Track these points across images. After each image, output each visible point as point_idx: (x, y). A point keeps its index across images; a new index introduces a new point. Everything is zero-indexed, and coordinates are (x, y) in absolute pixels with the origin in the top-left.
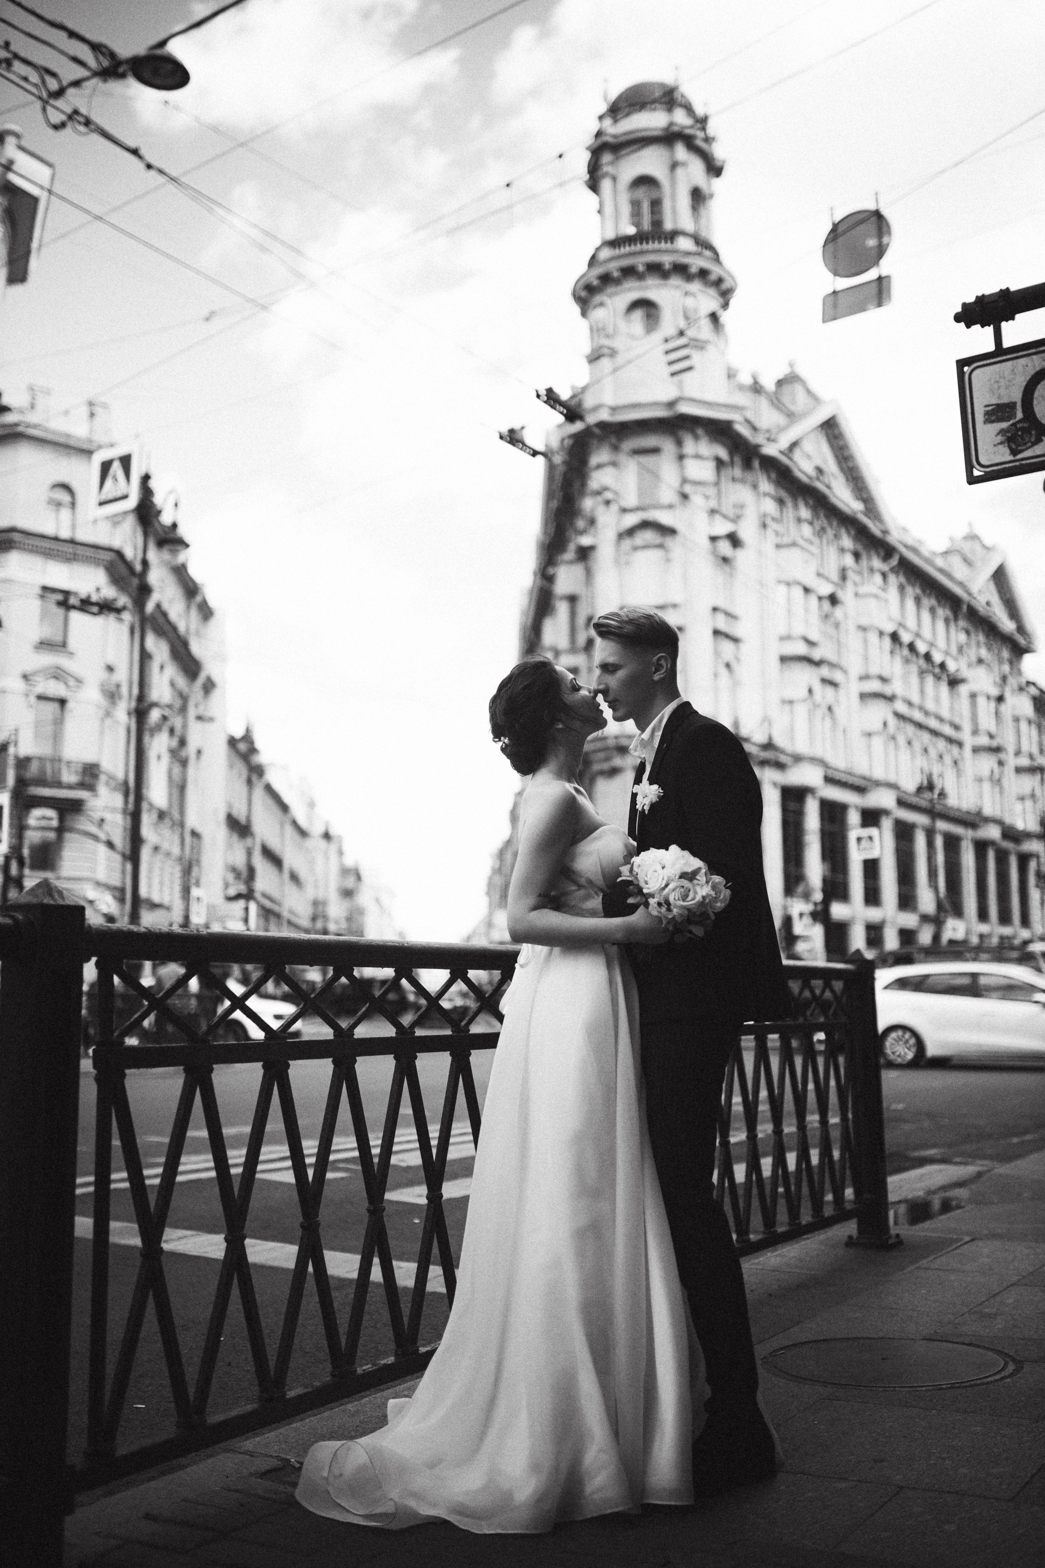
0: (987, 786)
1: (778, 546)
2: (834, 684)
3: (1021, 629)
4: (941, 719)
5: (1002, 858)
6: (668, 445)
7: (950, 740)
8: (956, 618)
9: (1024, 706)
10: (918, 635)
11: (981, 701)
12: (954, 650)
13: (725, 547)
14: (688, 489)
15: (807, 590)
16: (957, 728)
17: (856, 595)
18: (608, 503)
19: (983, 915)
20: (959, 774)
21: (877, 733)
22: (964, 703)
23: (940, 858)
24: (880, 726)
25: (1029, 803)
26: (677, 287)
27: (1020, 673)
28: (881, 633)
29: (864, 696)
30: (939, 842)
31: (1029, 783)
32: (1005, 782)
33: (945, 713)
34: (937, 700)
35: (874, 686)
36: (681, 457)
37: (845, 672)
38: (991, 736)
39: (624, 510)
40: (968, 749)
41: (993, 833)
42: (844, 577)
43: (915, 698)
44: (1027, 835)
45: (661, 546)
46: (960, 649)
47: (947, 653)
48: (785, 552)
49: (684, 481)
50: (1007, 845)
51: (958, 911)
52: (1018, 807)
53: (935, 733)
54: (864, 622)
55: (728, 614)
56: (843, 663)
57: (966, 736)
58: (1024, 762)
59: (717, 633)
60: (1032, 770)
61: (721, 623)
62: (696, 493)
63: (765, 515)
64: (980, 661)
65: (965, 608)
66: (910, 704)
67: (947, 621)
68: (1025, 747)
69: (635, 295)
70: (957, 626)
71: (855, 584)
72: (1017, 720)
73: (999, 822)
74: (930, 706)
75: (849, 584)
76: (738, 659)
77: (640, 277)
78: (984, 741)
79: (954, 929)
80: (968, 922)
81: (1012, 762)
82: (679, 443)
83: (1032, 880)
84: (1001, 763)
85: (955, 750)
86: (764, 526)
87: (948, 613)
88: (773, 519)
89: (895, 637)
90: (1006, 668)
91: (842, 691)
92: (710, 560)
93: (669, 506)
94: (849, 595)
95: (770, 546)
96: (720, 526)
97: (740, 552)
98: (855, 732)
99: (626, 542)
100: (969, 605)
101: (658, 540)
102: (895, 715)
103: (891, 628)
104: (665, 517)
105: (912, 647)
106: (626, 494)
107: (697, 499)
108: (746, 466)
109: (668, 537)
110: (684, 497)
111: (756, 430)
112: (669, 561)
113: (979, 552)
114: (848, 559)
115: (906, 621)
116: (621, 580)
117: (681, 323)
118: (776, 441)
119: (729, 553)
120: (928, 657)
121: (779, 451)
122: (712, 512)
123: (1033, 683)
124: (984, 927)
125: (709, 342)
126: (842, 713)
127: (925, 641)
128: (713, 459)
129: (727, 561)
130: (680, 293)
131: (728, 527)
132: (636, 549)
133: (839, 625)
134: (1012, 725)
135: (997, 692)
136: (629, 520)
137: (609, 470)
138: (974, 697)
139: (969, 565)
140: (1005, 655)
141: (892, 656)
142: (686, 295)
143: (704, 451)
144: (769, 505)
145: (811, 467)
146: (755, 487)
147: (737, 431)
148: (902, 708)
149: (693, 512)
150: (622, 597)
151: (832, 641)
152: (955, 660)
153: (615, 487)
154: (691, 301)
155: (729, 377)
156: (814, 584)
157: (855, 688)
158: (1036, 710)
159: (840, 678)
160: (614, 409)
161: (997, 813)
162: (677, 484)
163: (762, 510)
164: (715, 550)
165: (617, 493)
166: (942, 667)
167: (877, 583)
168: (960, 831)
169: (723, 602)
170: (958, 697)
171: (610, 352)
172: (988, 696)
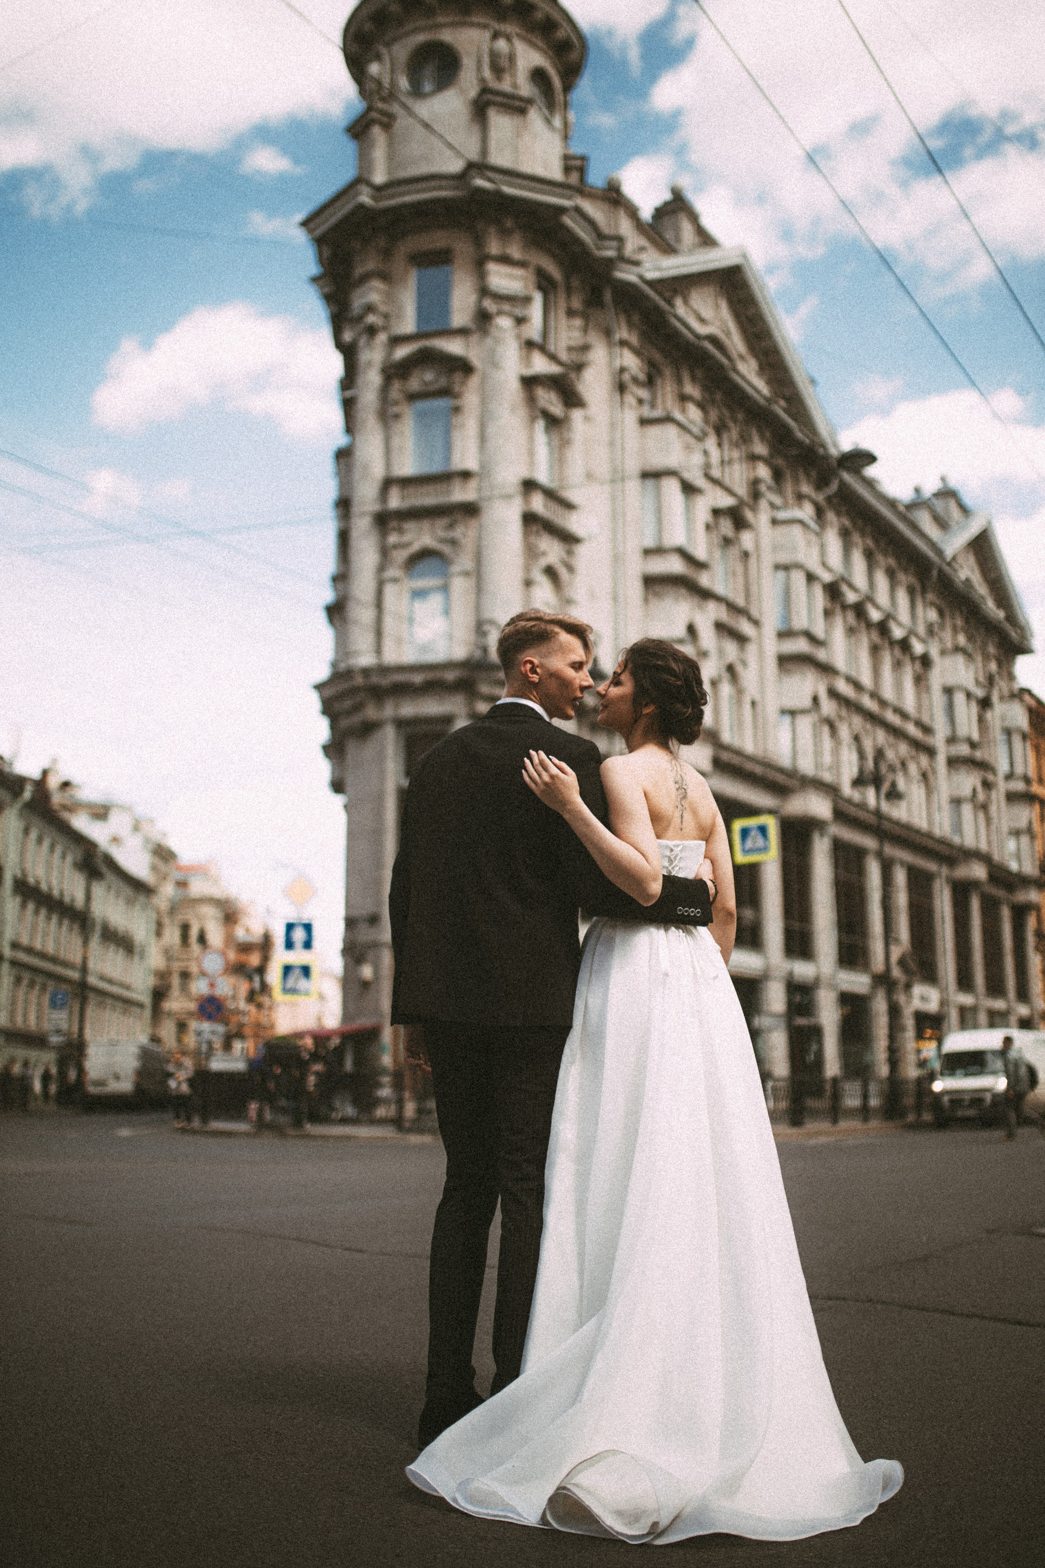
0: (967, 810)
1: (644, 422)
2: (741, 639)
3: (1012, 618)
4: (904, 716)
5: (990, 908)
6: (462, 247)
7: (917, 744)
8: (924, 591)
9: (1019, 717)
10: (870, 599)
11: (960, 698)
12: (921, 630)
13: (550, 400)
14: (489, 305)
15: (689, 489)
16: (927, 730)
17: (775, 522)
18: (372, 331)
19: (965, 982)
20: (930, 791)
21: (803, 712)
22: (938, 698)
23: (902, 899)
24: (807, 703)
25: (1025, 840)
26: (485, 27)
27: (1011, 677)
28: (811, 578)
29: (784, 660)
30: (900, 877)
31: (1025, 815)
32: (993, 809)
33: (910, 707)
34: (898, 686)
35: (801, 646)
36: (480, 264)
37: (756, 623)
38: (973, 745)
39: (397, 340)
40: (941, 759)
41: (979, 872)
42: (756, 495)
43: (866, 679)
44: (1024, 881)
45: (446, 392)
46: (931, 630)
47: (912, 632)
48: (654, 431)
49: (484, 291)
50: (1000, 893)
51: (930, 975)
52: (1011, 845)
53: (896, 732)
54: (784, 558)
55: (550, 495)
56: (754, 612)
57: (939, 740)
58: (1019, 786)
59: (530, 519)
60: (1029, 798)
61: (538, 503)
62: (500, 313)
63: (622, 370)
64: (957, 649)
65: (935, 573)
66: (857, 686)
67: (911, 591)
68: (1019, 769)
69: (421, 38)
70: (924, 598)
71: (773, 506)
72: (1008, 732)
73: (984, 857)
74: (888, 693)
75: (763, 504)
76: (570, 569)
77: (431, 11)
78: (964, 750)
79: (923, 998)
80: (943, 990)
81: (1002, 787)
82: (479, 242)
83: (1031, 940)
84: (987, 785)
85: (924, 760)
86: (621, 388)
87: (912, 580)
88: (635, 380)
89: (833, 591)
90: (993, 666)
91: (752, 649)
92: (522, 412)
93: (463, 332)
94: (761, 518)
95: (630, 417)
96: (541, 365)
97: (577, 415)
98: (771, 707)
99: (396, 386)
100: (940, 571)
101: (443, 382)
102: (833, 694)
103: (827, 577)
104: (454, 347)
105: (859, 610)
106: (400, 317)
107: (504, 323)
108: (594, 301)
109: (458, 377)
110: (483, 318)
111: (600, 236)
112: (457, 410)
113: (955, 513)
114: (763, 472)
115: (850, 575)
116: (387, 441)
117: (487, 73)
118: (637, 263)
119: (557, 409)
120: (883, 628)
121: (641, 277)
122: (530, 345)
123: (1029, 692)
124: (966, 999)
125: (530, 101)
126: (749, 677)
127: (877, 607)
128: (531, 269)
129: (554, 423)
130: (487, 35)
131: (553, 369)
132: (412, 397)
133: (746, 555)
134: (1000, 737)
135: (980, 693)
136: (402, 352)
137: (376, 284)
138: (948, 691)
139: (942, 523)
140: (992, 650)
141: (828, 613)
142: (496, 36)
143: (515, 252)
144: (631, 361)
145: (702, 330)
146: (608, 333)
147: (568, 230)
148: (843, 687)
149: (497, 341)
150: (388, 464)
151: (734, 574)
152: (923, 641)
153: (383, 308)
154: (502, 45)
155: (567, 170)
156: (700, 481)
157: (771, 647)
158: (1032, 723)
159: (746, 628)
160: (379, 189)
161: (983, 846)
162: (472, 298)
163: (617, 364)
164: (531, 400)
165: (386, 316)
166: (904, 645)
167: (807, 512)
168: (931, 866)
169: (543, 476)
170: (928, 689)
171: (385, 120)
172: (969, 695)
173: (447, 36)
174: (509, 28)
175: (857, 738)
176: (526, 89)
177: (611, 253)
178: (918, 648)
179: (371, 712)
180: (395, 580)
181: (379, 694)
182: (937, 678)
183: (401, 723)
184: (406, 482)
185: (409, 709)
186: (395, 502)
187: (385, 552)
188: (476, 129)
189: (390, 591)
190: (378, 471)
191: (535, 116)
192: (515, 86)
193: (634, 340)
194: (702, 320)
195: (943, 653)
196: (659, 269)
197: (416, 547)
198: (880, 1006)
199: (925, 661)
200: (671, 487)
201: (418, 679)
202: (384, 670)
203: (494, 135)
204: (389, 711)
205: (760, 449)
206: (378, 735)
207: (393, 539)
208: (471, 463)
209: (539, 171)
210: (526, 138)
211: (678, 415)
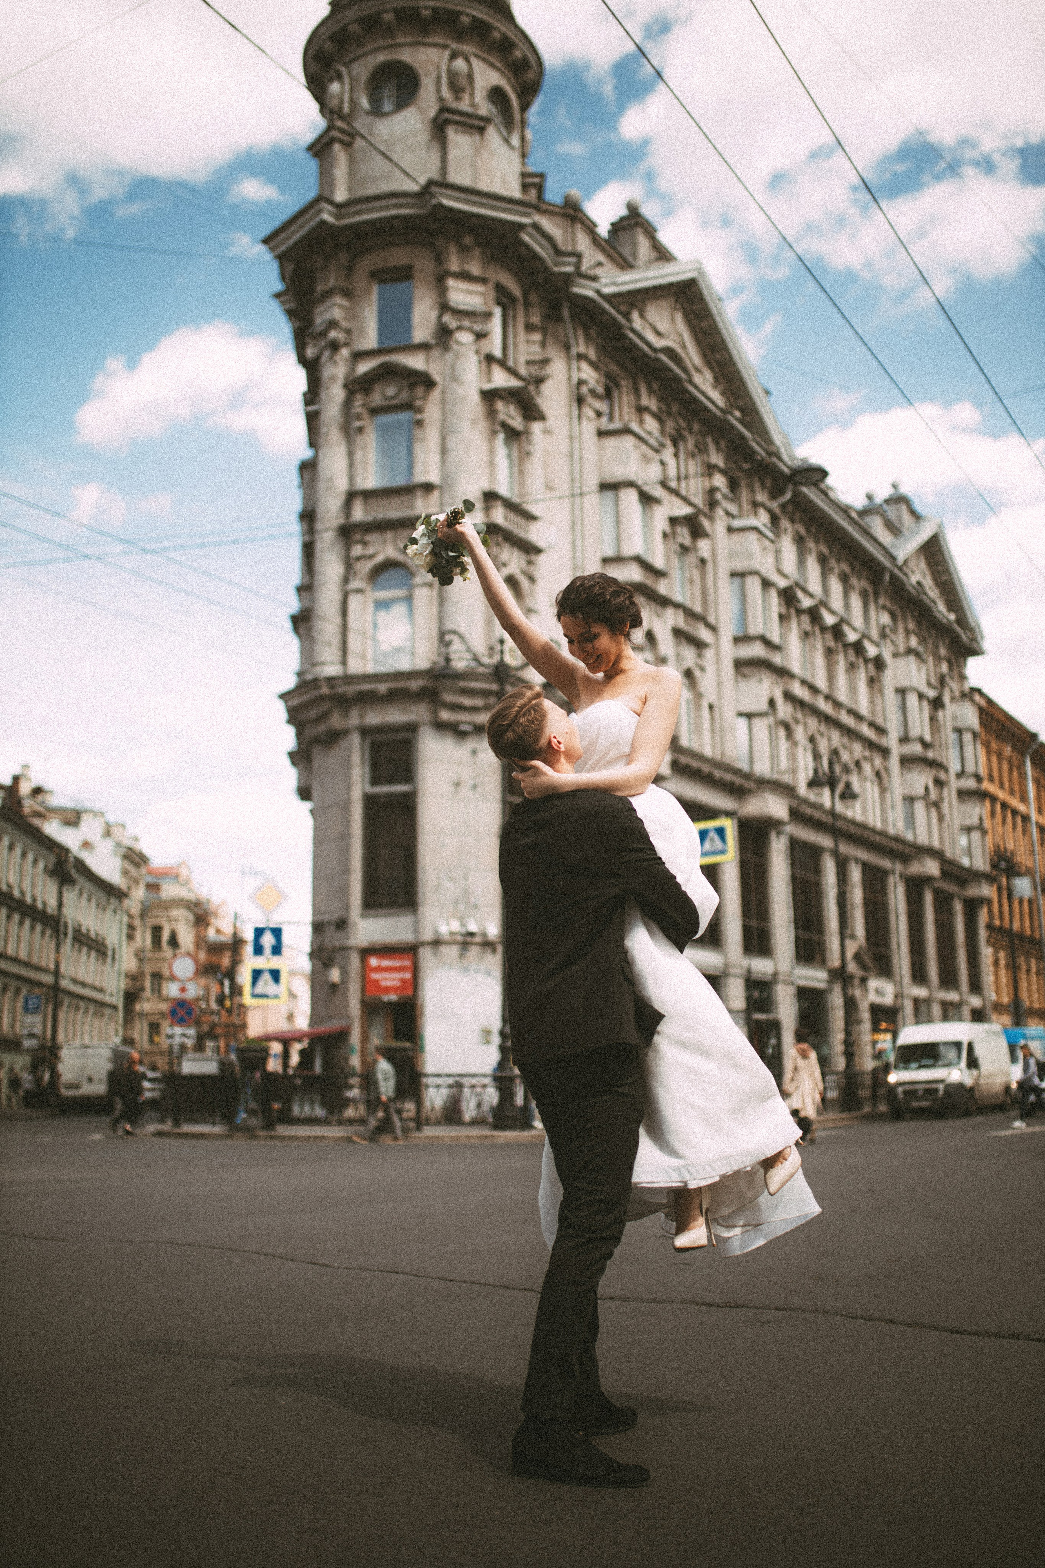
0: (919, 808)
1: (602, 434)
2: (699, 645)
3: (962, 621)
4: (859, 717)
5: (943, 903)
6: (424, 264)
7: (871, 745)
8: (876, 595)
9: (970, 717)
10: (823, 603)
11: (912, 700)
12: (875, 633)
13: (509, 413)
14: (449, 320)
15: (647, 499)
16: (881, 731)
17: (730, 530)
18: (335, 346)
19: (919, 975)
20: (883, 790)
21: (760, 714)
22: (891, 698)
23: (857, 895)
24: (764, 706)
25: (976, 836)
26: (445, 47)
27: (963, 678)
28: (766, 584)
29: (740, 665)
30: (856, 874)
31: (976, 811)
32: (945, 806)
33: (864, 708)
34: (853, 689)
35: (757, 650)
36: (440, 281)
37: (713, 629)
38: (926, 745)
39: (358, 356)
40: (894, 759)
41: (932, 868)
42: (713, 504)
43: (821, 682)
44: (976, 876)
45: (408, 406)
46: (884, 634)
47: (864, 636)
48: (611, 442)
49: (444, 307)
50: (952, 888)
51: (885, 969)
52: (963, 841)
53: (850, 733)
54: (739, 566)
56: (712, 619)
57: (892, 741)
58: (970, 783)
59: (491, 529)
60: (981, 795)
61: (499, 515)
62: (459, 328)
63: (581, 382)
64: (910, 651)
65: (887, 577)
66: (813, 688)
67: (864, 595)
68: (970, 768)
69: (382, 58)
70: (876, 602)
71: (728, 514)
72: (959, 731)
73: (936, 854)
74: (842, 695)
75: (720, 512)
76: (532, 579)
77: (389, 31)
78: (916, 749)
79: (879, 992)
80: (899, 984)
81: (955, 784)
82: (439, 259)
83: (983, 933)
84: (939, 783)
85: (878, 761)
86: (580, 401)
87: (864, 584)
88: (592, 392)
89: (788, 596)
90: (944, 667)
91: (709, 653)
92: (483, 425)
93: (424, 347)
94: (718, 527)
95: (589, 428)
96: (500, 379)
97: (536, 427)
98: (728, 712)
99: (359, 401)
100: (893, 576)
101: (405, 395)
102: (788, 696)
103: (782, 583)
104: (415, 362)
105: (814, 614)
106: (362, 331)
107: (465, 337)
108: (552, 315)
109: (420, 390)
110: (444, 334)
111: (558, 252)
112: (419, 423)
113: (907, 518)
114: (719, 481)
115: (805, 582)
116: (351, 454)
117: (446, 93)
118: (594, 279)
119: (517, 423)
120: (837, 632)
121: (598, 292)
122: (490, 359)
123: (979, 691)
124: (921, 992)
125: (487, 120)
126: (707, 682)
127: (833, 612)
128: (490, 285)
129: (513, 435)
130: (447, 53)
131: (514, 383)
132: (375, 412)
133: (703, 561)
134: (952, 737)
135: (932, 694)
136: (364, 367)
137: (339, 300)
138: (902, 692)
139: (894, 529)
140: (943, 652)
141: (782, 618)
142: (454, 56)
143: (475, 269)
144: (588, 373)
145: (658, 343)
146: (567, 347)
147: (527, 246)
148: (798, 690)
149: (457, 356)
150: (351, 478)
151: (691, 582)
152: (877, 645)
153: (344, 324)
154: (460, 64)
155: (525, 187)
156: (658, 492)
157: (728, 651)
158: (982, 723)
159: (705, 634)
160: (339, 206)
161: (936, 844)
162: (434, 314)
163: (575, 376)
164: (491, 414)
165: (348, 332)
166: (858, 648)
167: (762, 519)
168: (886, 863)
169: (503, 490)
170: (881, 691)
171: (346, 138)
172: (921, 696)
173: (406, 56)
174: (467, 48)
175: (812, 740)
176: (484, 108)
177: (569, 269)
178: (872, 651)
179: (336, 721)
180: (359, 591)
181: (344, 703)
182: (890, 679)
183: (365, 731)
184: (368, 495)
185: (374, 718)
186: (359, 514)
187: (349, 564)
188: (436, 146)
189: (354, 602)
190: (342, 485)
191: (492, 134)
192: (473, 105)
193: (592, 354)
194: (658, 333)
195: (895, 655)
196: (615, 284)
197: (379, 559)
198: (836, 1000)
199: (879, 663)
200: (630, 497)
201: (382, 688)
202: (349, 679)
203: (453, 153)
204: (354, 720)
205: (717, 459)
206: (343, 744)
207: (357, 550)
208: (433, 477)
209: (497, 188)
210: (485, 155)
211: (635, 426)
